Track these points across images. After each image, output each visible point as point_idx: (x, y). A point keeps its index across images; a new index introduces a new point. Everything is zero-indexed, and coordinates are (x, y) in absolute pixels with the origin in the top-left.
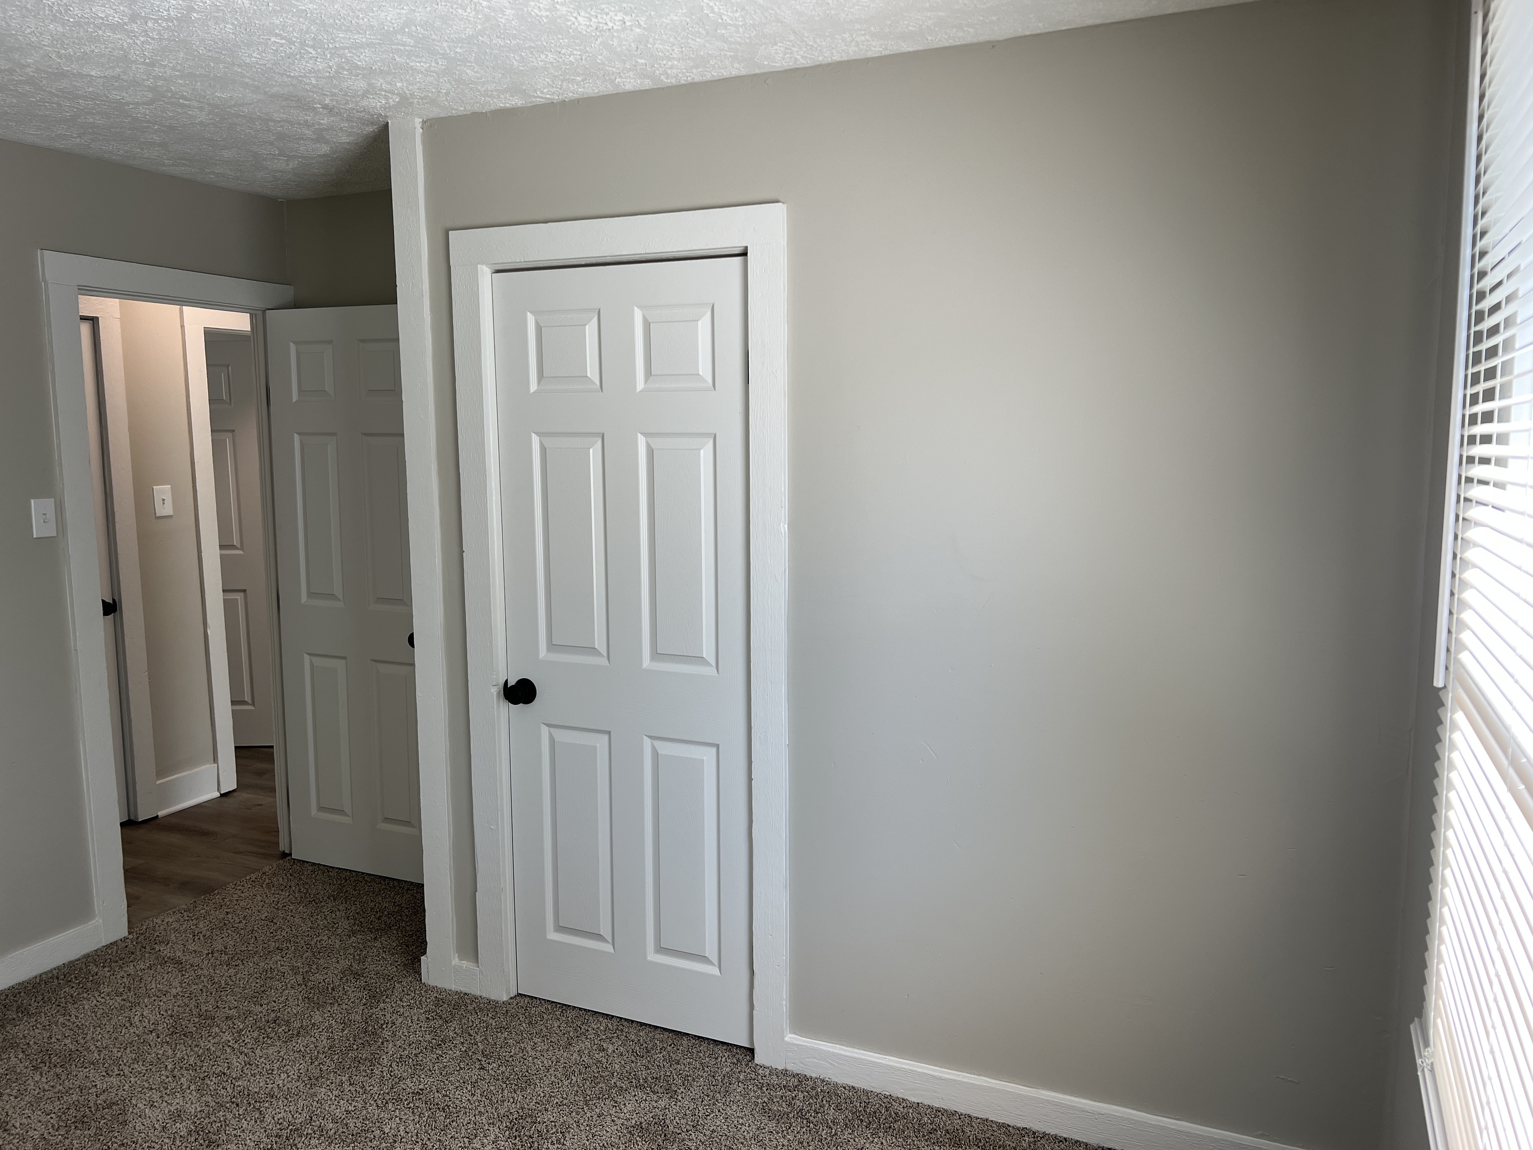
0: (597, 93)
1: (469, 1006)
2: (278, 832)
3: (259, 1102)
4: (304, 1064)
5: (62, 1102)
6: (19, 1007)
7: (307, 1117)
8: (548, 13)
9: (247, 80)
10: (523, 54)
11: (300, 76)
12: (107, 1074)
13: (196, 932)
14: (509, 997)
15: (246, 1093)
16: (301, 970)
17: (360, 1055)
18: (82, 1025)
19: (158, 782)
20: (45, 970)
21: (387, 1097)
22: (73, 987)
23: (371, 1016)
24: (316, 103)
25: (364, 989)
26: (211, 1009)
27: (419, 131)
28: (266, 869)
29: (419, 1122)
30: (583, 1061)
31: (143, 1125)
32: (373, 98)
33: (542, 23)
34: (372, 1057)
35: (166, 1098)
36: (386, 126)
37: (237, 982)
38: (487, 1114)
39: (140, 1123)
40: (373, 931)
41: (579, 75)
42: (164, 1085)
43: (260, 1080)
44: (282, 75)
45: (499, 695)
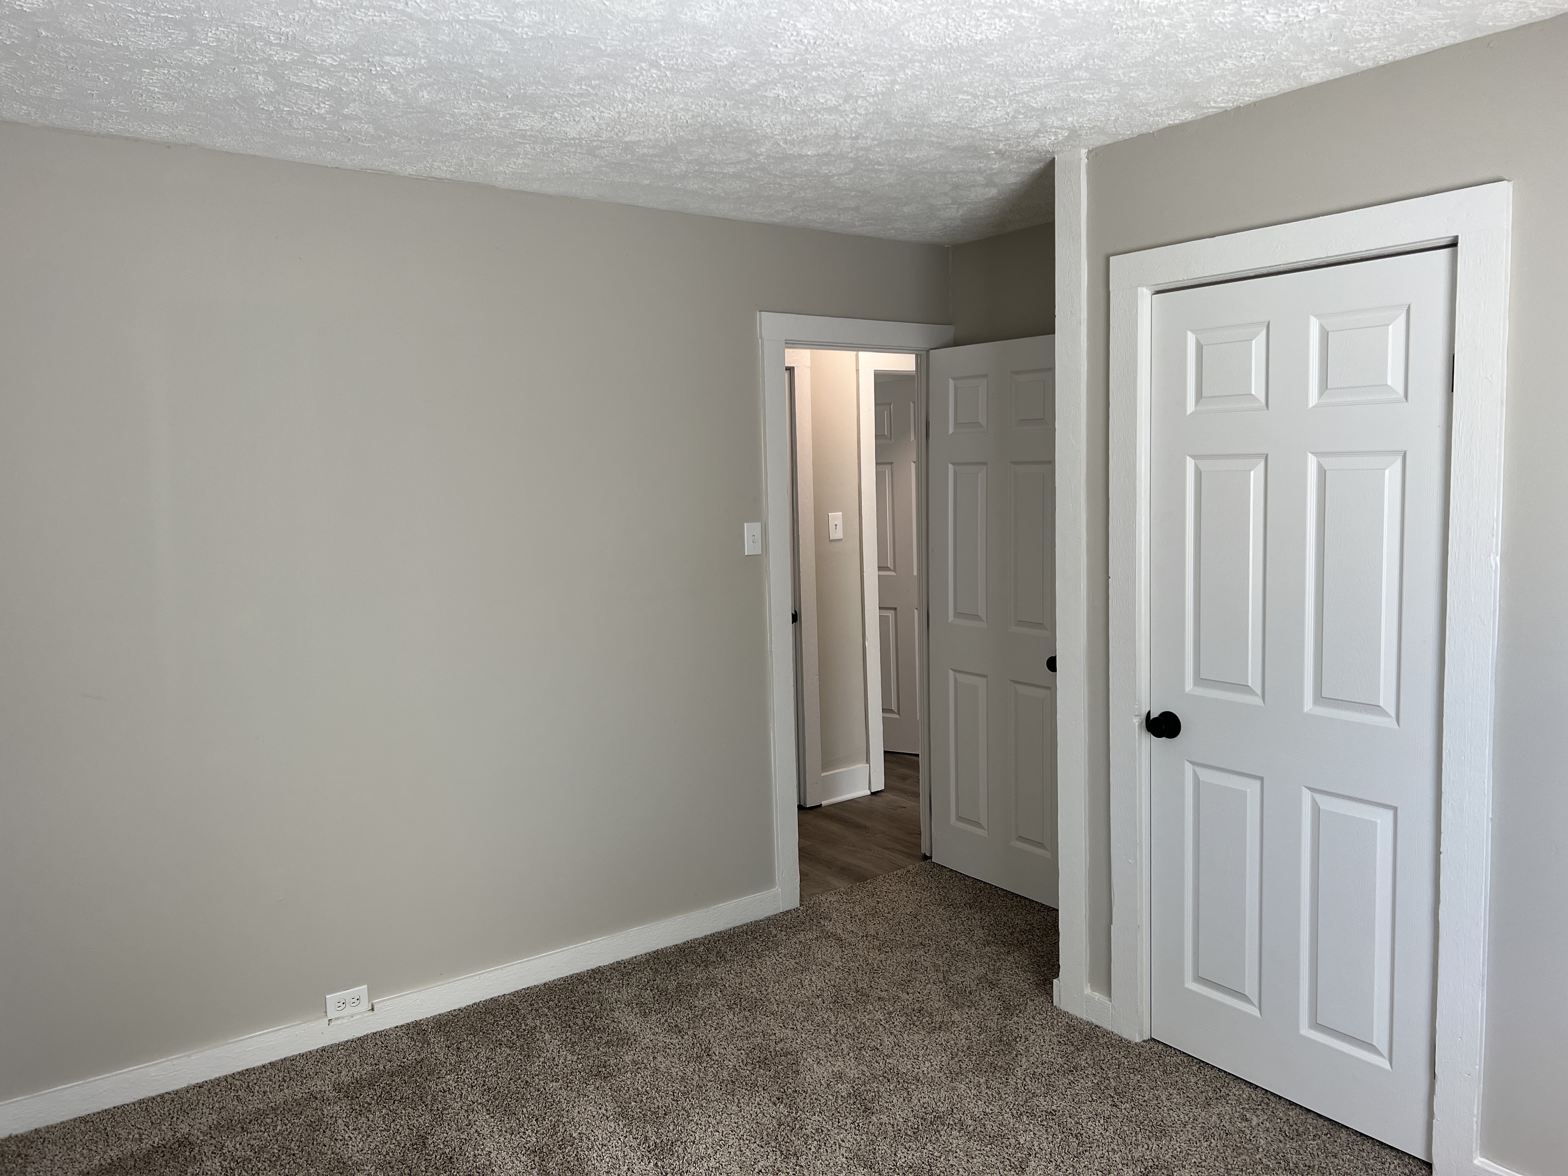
0: (1278, 92)
1: (1101, 1039)
2: (921, 835)
3: (907, 1082)
4: (945, 1057)
5: (749, 1042)
6: (718, 953)
7: (949, 1108)
8: (1232, 18)
9: (933, 139)
10: (1200, 66)
11: (979, 127)
12: (784, 1026)
13: (853, 915)
14: (1142, 1040)
15: (895, 1071)
16: (942, 968)
17: (996, 1062)
18: (765, 978)
19: (823, 775)
20: (738, 925)
21: (1022, 1109)
22: (758, 944)
23: (1005, 1027)
24: (990, 150)
25: (999, 999)
26: (866, 987)
27: (1084, 161)
28: (910, 867)
29: (1052, 1142)
30: (1223, 1126)
31: (812, 1078)
32: (1044, 136)
33: (1225, 29)
34: (1007, 1066)
35: (830, 1059)
36: (1053, 161)
37: (888, 967)
38: (1120, 1153)
39: (809, 1076)
40: (1007, 945)
41: (1258, 76)
42: (829, 1047)
43: (908, 1063)
44: (963, 128)
45: (1141, 727)
